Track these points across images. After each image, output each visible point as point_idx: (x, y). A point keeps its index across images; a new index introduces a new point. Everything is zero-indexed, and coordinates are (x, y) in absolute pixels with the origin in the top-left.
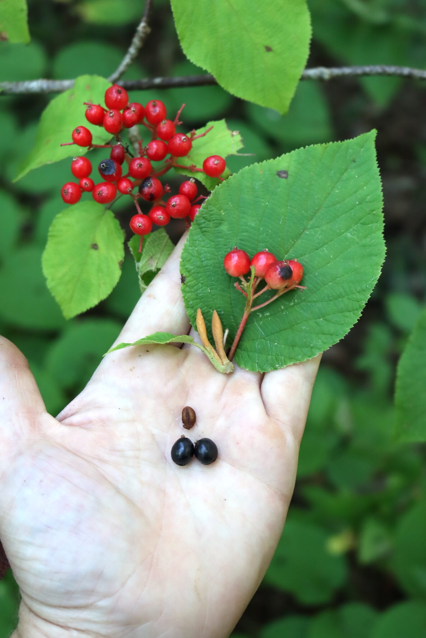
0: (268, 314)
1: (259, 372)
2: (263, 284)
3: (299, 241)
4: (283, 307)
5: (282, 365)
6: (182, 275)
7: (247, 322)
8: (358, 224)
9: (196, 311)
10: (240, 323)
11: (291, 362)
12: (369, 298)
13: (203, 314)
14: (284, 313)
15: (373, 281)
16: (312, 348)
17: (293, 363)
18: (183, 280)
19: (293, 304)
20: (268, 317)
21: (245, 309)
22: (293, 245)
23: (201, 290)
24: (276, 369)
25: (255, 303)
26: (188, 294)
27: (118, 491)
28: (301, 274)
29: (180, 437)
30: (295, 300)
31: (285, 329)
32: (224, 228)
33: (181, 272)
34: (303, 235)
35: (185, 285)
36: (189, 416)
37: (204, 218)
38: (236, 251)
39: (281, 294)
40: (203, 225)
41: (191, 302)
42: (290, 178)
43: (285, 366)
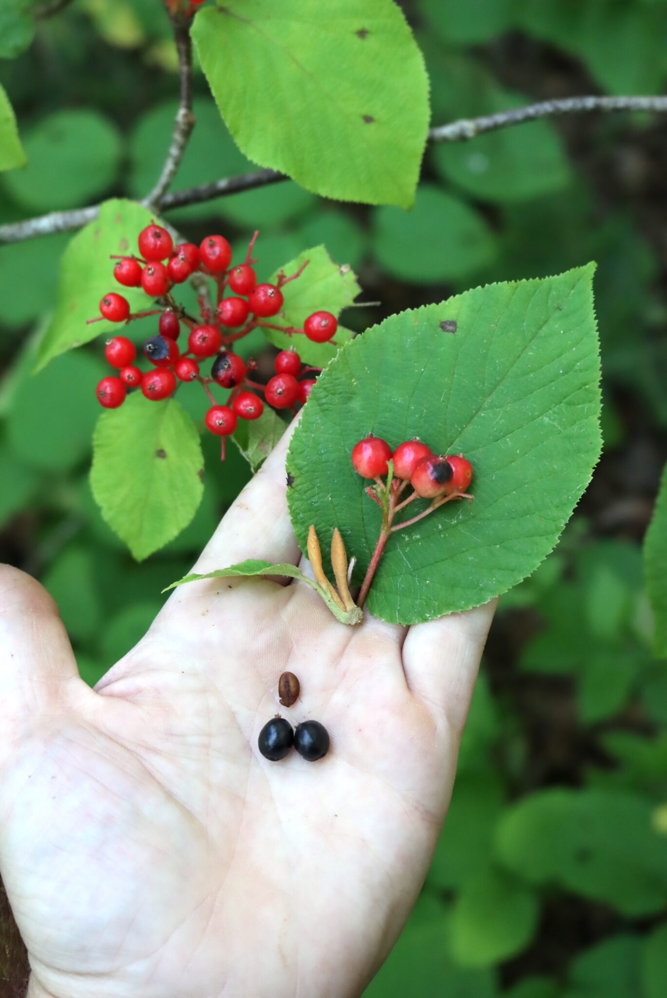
0: (418, 537)
1: (400, 623)
2: (409, 490)
3: (470, 427)
4: (440, 527)
5: (435, 614)
6: (289, 474)
7: (386, 548)
8: (562, 404)
9: (307, 530)
10: (375, 549)
11: (449, 609)
12: (571, 515)
13: (318, 533)
14: (442, 536)
15: (579, 490)
16: (481, 589)
17: (451, 612)
18: (290, 481)
19: (455, 521)
20: (418, 540)
21: (382, 527)
22: (460, 433)
23: (317, 497)
24: (425, 620)
25: (399, 518)
26: (296, 503)
27: (170, 796)
28: (469, 476)
29: (273, 717)
30: (459, 515)
31: (443, 560)
32: (356, 405)
33: (287, 470)
34: (475, 419)
35: (293, 490)
36: (289, 686)
37: (325, 389)
38: (370, 439)
39: (437, 505)
40: (324, 401)
41: (301, 515)
42: (459, 333)
43: (439, 616)
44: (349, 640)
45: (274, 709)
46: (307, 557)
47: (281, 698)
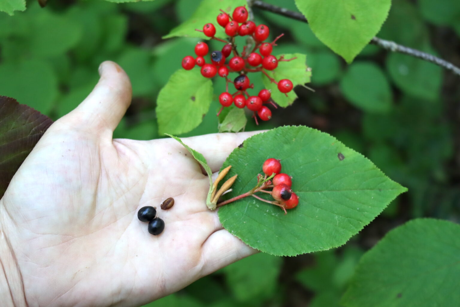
0: (258, 206)
1: (222, 224)
2: (271, 189)
3: (311, 193)
4: (267, 211)
5: (235, 234)
6: (243, 144)
7: (245, 198)
8: (346, 218)
9: (228, 166)
10: (241, 194)
11: (241, 237)
12: (308, 253)
13: (230, 170)
14: (265, 214)
15: (320, 248)
16: (257, 243)
17: (240, 238)
18: (241, 146)
19: (274, 215)
20: (257, 207)
21: (251, 191)
22: (307, 191)
23: (243, 160)
24: (230, 232)
25: (259, 194)
26: (235, 155)
27: (95, 195)
28: (293, 206)
29: (154, 207)
30: (277, 214)
31: (256, 221)
32: (286, 147)
33: (244, 142)
34: (316, 193)
35: (238, 150)
36: (169, 203)
37: (283, 132)
38: (277, 162)
39: (274, 203)
40: (278, 135)
41: (232, 160)
42: (342, 162)
43: (235, 235)
44: (202, 211)
45: (157, 205)
46: (219, 173)
47: (162, 204)
